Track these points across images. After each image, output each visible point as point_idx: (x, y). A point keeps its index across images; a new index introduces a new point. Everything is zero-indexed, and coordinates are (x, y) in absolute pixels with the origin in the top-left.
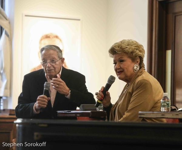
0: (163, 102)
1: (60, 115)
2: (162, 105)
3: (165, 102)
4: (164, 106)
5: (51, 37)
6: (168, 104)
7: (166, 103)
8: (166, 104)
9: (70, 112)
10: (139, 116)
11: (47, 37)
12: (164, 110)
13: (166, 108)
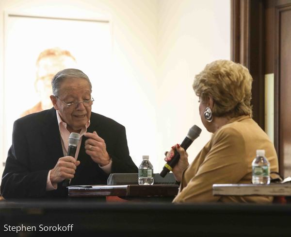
0: (256, 167)
1: (74, 194)
2: (256, 171)
3: (259, 167)
4: (258, 174)
5: (56, 53)
6: (265, 171)
7: (263, 169)
8: (261, 171)
9: (91, 187)
10: (214, 193)
11: (50, 53)
12: (258, 182)
13: (262, 178)
